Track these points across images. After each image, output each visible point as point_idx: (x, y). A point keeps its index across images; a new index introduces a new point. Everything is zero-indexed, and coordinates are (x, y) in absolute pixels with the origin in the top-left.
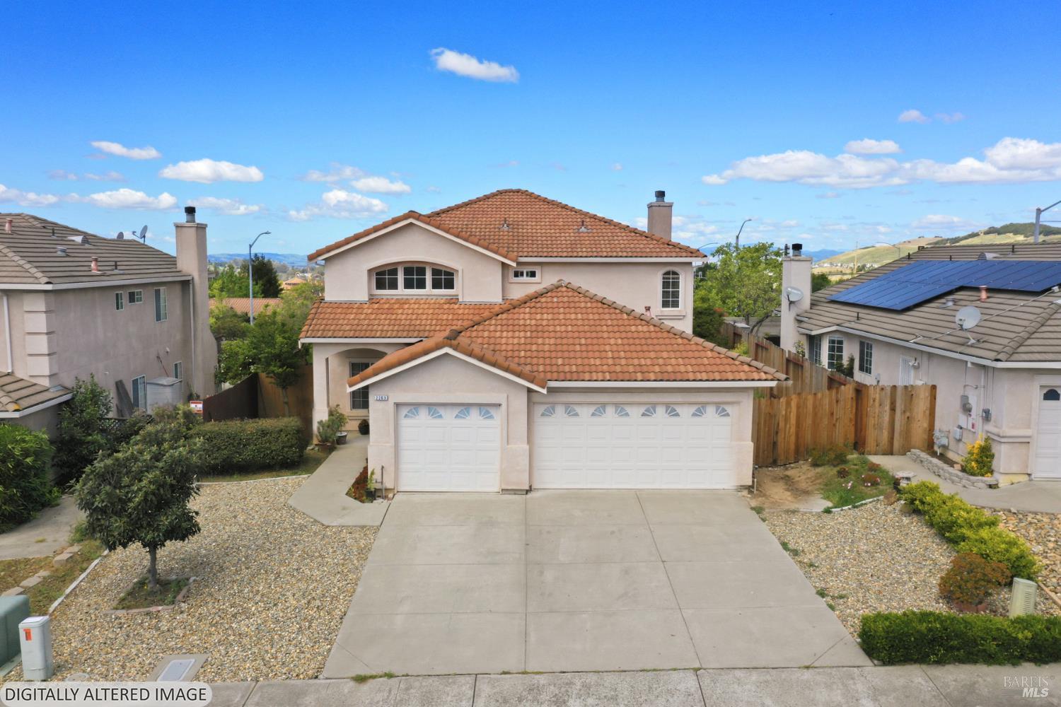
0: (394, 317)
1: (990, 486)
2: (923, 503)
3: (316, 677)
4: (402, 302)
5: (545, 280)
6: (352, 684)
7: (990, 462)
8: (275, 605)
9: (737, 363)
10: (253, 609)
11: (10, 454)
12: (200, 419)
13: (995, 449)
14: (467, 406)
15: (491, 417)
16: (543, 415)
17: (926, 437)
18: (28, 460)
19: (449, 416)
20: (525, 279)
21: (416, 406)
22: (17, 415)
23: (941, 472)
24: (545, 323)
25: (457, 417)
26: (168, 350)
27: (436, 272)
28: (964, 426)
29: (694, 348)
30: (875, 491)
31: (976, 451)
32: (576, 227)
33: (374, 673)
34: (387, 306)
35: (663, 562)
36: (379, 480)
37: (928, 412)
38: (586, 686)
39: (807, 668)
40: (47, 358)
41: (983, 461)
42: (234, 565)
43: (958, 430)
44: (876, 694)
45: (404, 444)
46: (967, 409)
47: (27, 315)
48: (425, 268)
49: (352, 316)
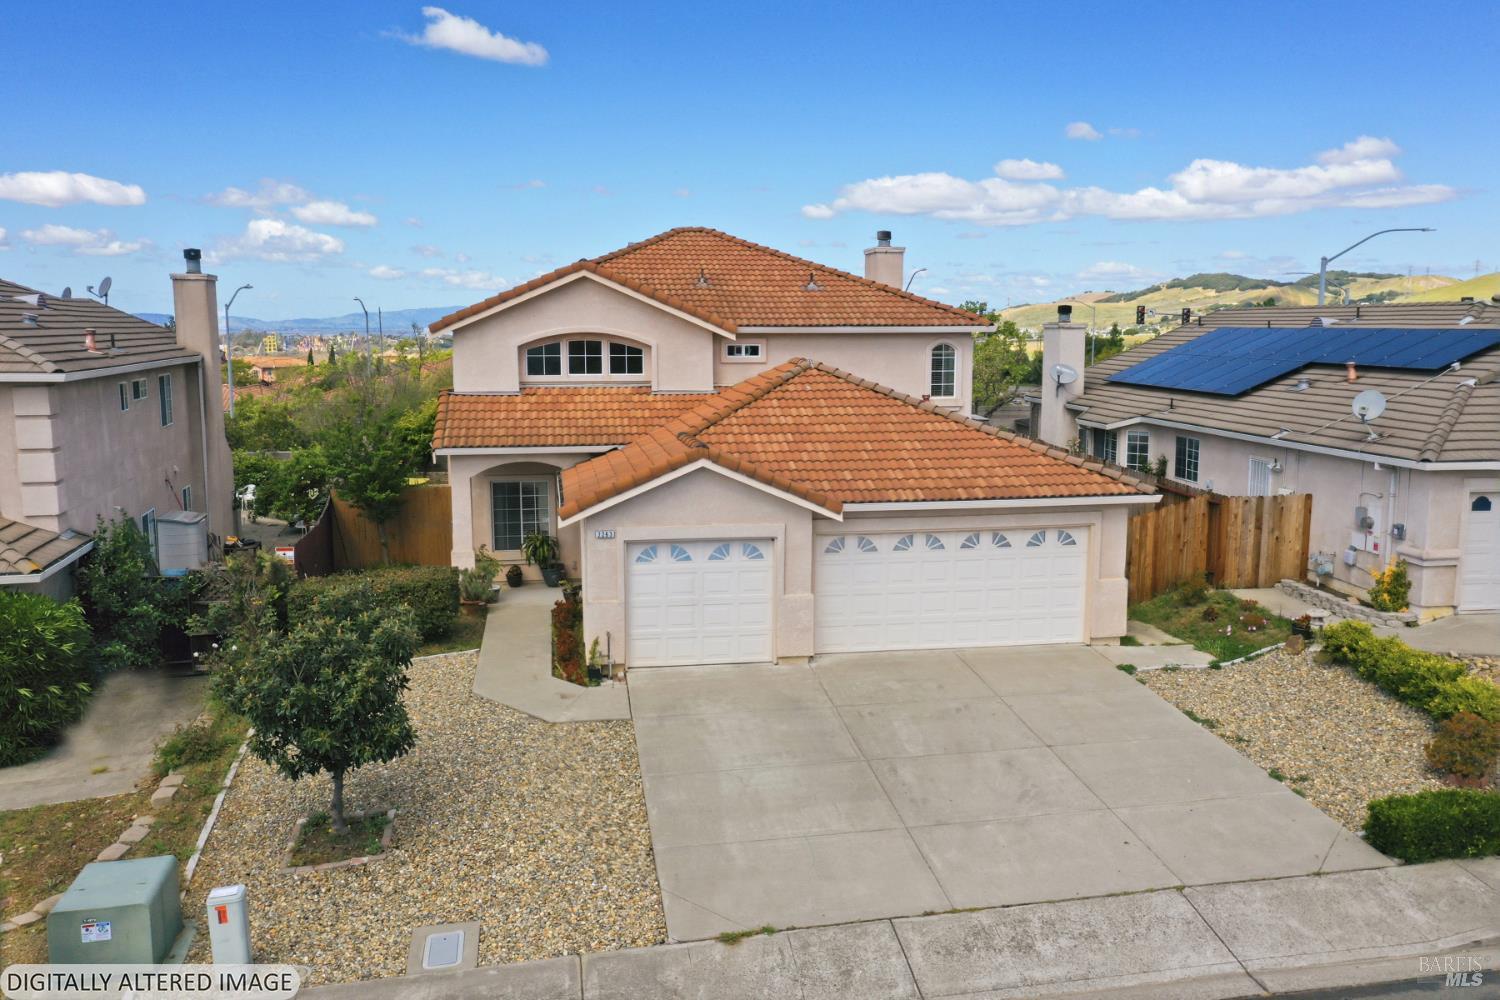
0: (564, 414)
1: (1408, 624)
2: (1353, 650)
3: (663, 942)
4: (571, 393)
5: (773, 360)
6: (720, 946)
7: (1405, 593)
8: (543, 842)
9: (1083, 471)
10: (512, 850)
11: (38, 641)
13: (1412, 575)
14: (722, 545)
15: (760, 556)
16: (828, 551)
17: (1298, 562)
18: (66, 647)
19: (700, 556)
20: (744, 357)
21: (651, 546)
22: (36, 579)
23: (1337, 609)
24: (806, 420)
25: (712, 558)
26: (176, 469)
27: (616, 348)
28: (1360, 546)
29: (1020, 452)
30: (1262, 637)
31: (1387, 579)
32: (800, 283)
33: (746, 930)
34: (548, 399)
35: (1049, 746)
36: (605, 653)
37: (1301, 530)
38: (1048, 923)
39: (1318, 874)
40: (54, 488)
41: (1395, 592)
42: (447, 788)
43: (1352, 552)
44: (1421, 901)
45: (636, 600)
46: (1365, 525)
47: (19, 423)
48: (600, 343)
49: (503, 415)
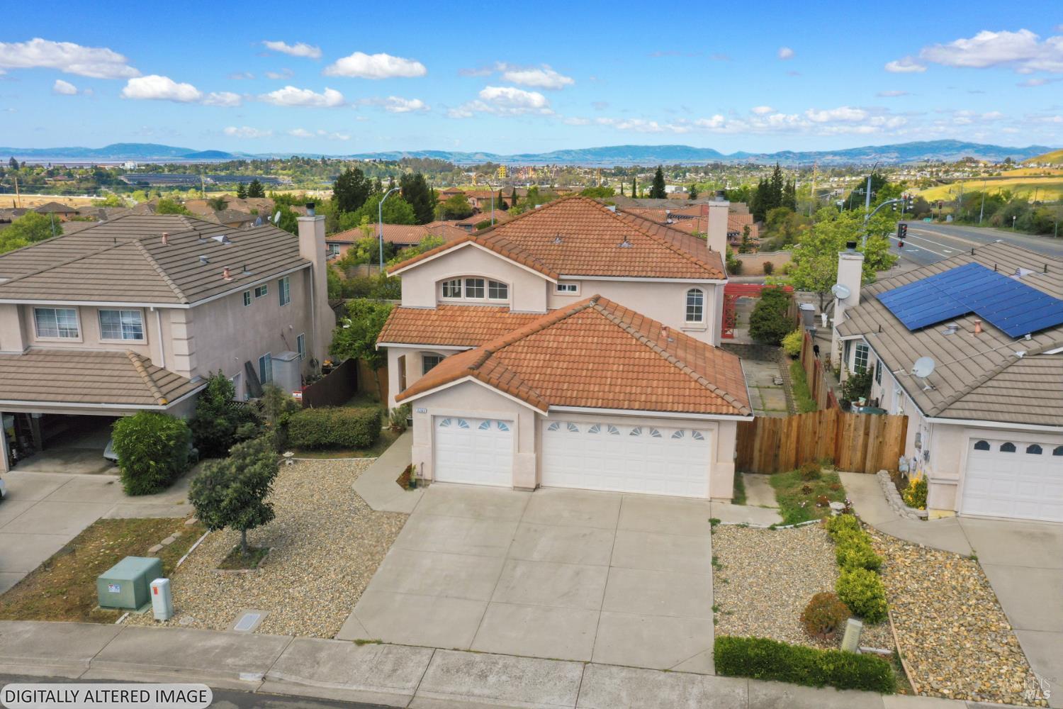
0: (454, 324)
1: (921, 518)
3: (333, 638)
4: (463, 309)
6: (354, 646)
7: (924, 497)
8: (321, 577)
10: (306, 578)
12: (300, 406)
13: (929, 487)
15: (507, 430)
16: (549, 429)
17: (896, 460)
19: (474, 426)
20: (567, 292)
21: (448, 420)
22: (164, 408)
24: (565, 345)
25: (480, 428)
26: (291, 327)
27: (492, 285)
28: (917, 458)
32: (619, 241)
33: (370, 639)
34: (450, 313)
35: (610, 567)
36: (421, 473)
37: (899, 439)
38: (505, 666)
39: (665, 671)
40: (188, 357)
41: (918, 496)
42: (302, 540)
43: (914, 462)
45: (439, 446)
46: (918, 446)
47: (173, 326)
48: (483, 282)
49: (421, 323)
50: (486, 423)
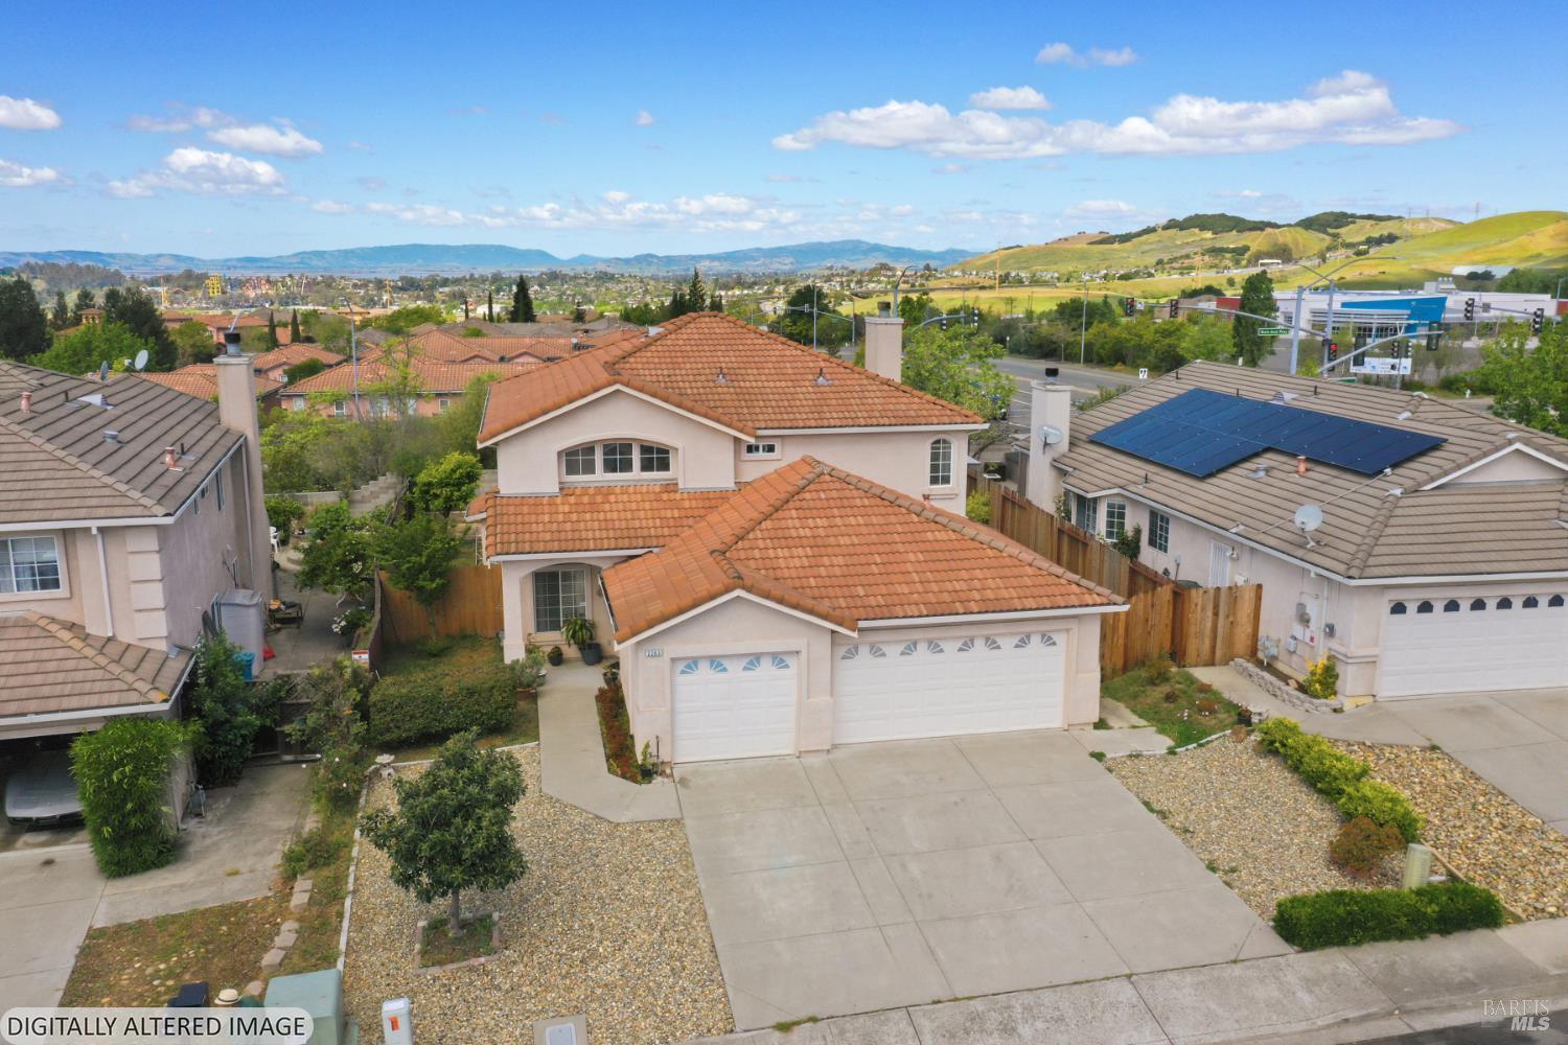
0: (602, 516)
1: (1335, 710)
4: (606, 492)
5: (787, 456)
6: (777, 1034)
7: (1334, 683)
9: (1063, 581)
12: (371, 675)
13: (1340, 669)
15: (787, 666)
16: (844, 658)
17: (1249, 643)
19: (735, 668)
20: (761, 455)
21: (693, 662)
22: (166, 706)
23: (1278, 693)
24: (822, 532)
25: (745, 669)
26: (229, 547)
27: (646, 449)
28: (1299, 637)
29: (1009, 561)
30: (1214, 722)
31: (1319, 671)
32: (811, 377)
33: (795, 1019)
34: (586, 499)
35: (1031, 840)
38: (1027, 1008)
39: (1235, 962)
40: (163, 613)
41: (1325, 682)
43: (1293, 642)
44: (1310, 984)
45: (681, 706)
46: (1304, 620)
47: (131, 557)
48: (630, 445)
49: (546, 518)
50: (754, 660)
